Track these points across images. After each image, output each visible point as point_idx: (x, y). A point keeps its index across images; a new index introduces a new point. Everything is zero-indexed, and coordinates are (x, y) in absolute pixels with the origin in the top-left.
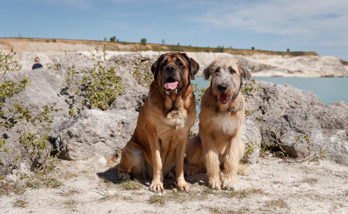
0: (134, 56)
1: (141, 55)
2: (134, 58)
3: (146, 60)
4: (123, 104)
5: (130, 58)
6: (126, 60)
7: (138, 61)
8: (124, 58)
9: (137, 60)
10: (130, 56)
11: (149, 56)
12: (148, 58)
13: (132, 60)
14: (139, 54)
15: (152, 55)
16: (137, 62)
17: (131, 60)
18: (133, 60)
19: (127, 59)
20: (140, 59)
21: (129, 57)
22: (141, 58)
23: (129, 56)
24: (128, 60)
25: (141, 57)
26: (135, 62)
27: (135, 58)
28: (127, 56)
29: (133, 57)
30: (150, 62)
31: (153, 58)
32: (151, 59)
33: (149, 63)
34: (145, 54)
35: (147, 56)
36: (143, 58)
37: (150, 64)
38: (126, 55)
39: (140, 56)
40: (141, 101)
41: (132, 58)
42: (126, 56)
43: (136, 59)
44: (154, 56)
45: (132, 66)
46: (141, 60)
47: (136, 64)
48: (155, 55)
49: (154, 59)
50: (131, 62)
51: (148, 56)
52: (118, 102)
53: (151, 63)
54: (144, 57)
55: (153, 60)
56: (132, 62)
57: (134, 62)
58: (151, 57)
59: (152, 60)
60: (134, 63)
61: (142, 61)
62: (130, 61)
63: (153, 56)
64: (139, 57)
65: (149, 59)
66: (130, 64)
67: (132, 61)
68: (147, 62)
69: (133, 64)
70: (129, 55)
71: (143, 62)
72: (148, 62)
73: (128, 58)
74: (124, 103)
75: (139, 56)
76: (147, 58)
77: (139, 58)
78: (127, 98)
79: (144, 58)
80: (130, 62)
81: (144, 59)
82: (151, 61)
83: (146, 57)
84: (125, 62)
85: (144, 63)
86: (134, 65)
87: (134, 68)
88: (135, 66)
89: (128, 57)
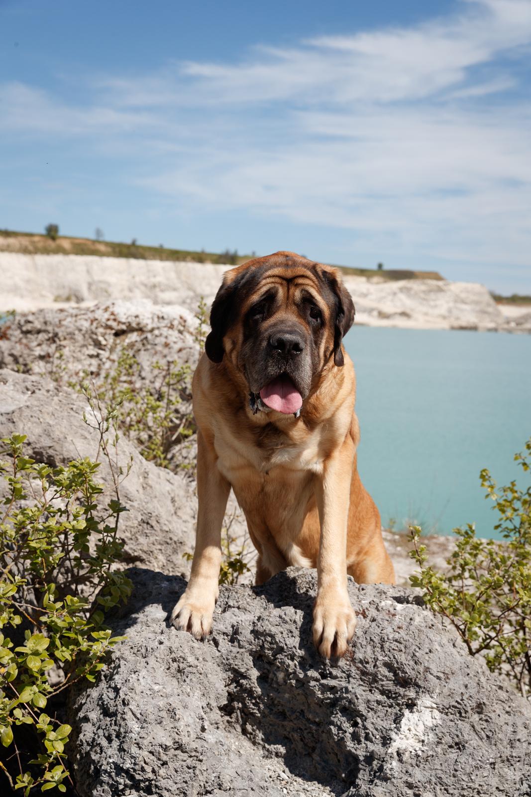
0: (91, 315)
1: (112, 314)
2: (92, 322)
3: (130, 329)
4: (164, 714)
5: (78, 324)
6: (63, 329)
7: (103, 335)
8: (57, 320)
9: (101, 330)
10: (76, 316)
11: (141, 317)
12: (138, 324)
13: (84, 329)
14: (106, 310)
15: (150, 316)
16: (101, 338)
17: (80, 330)
18: (87, 331)
19: (67, 327)
20: (111, 328)
21: (74, 319)
22: (114, 324)
23: (72, 316)
24: (69, 330)
25: (115, 320)
26: (94, 337)
27: (95, 324)
28: (66, 313)
29: (86, 320)
30: (146, 338)
31: (155, 325)
32: (149, 327)
33: (142, 340)
34: (128, 309)
35: (134, 319)
36: (119, 322)
37: (143, 345)
38: (62, 311)
39: (112, 317)
40: (247, 665)
41: (86, 325)
42: (62, 316)
43: (97, 328)
44: (158, 317)
45: (84, 349)
46: (113, 332)
47: (98, 344)
48: (161, 315)
49: (158, 328)
50: (79, 337)
51: (137, 317)
52: (133, 706)
53: (151, 342)
54: (123, 320)
55: (156, 332)
56: (84, 335)
57: (91, 338)
58: (149, 321)
59: (152, 331)
60: (90, 341)
61: (118, 334)
62: (77, 332)
63: (156, 320)
64: (108, 320)
65: (140, 330)
66: (77, 344)
67: (83, 332)
68: (134, 337)
69: (86, 343)
70: (74, 312)
71: (122, 337)
72: (138, 339)
73: (70, 322)
74: (172, 713)
75: (106, 315)
76: (134, 325)
77: (110, 323)
78: (174, 660)
79: (124, 323)
80: (76, 337)
81: (124, 327)
82: (149, 336)
83: (130, 320)
84: (60, 335)
85: (124, 341)
86: (91, 347)
87: (91, 356)
88: (92, 351)
89: (69, 319)
